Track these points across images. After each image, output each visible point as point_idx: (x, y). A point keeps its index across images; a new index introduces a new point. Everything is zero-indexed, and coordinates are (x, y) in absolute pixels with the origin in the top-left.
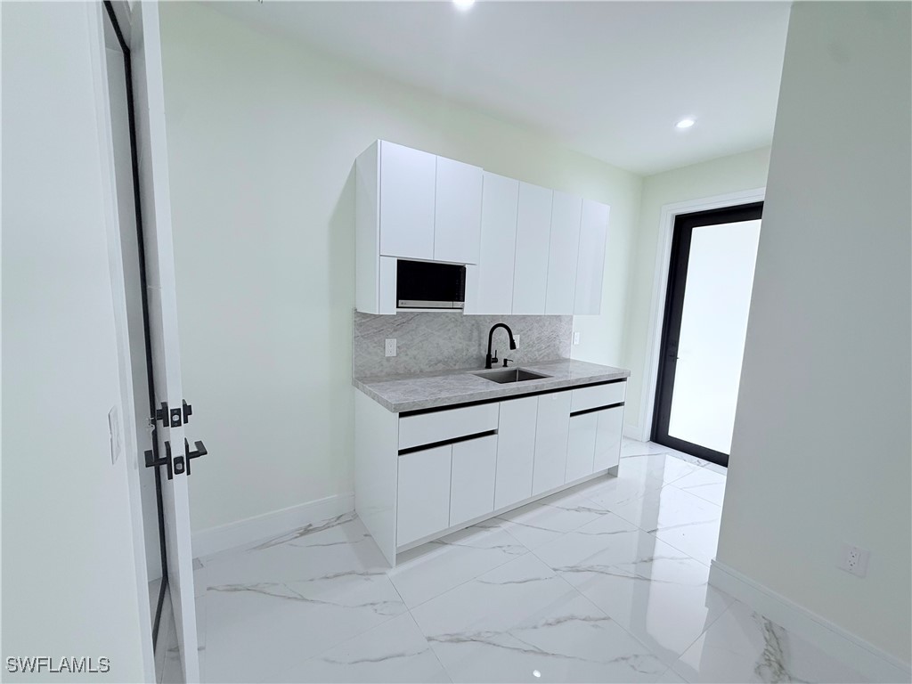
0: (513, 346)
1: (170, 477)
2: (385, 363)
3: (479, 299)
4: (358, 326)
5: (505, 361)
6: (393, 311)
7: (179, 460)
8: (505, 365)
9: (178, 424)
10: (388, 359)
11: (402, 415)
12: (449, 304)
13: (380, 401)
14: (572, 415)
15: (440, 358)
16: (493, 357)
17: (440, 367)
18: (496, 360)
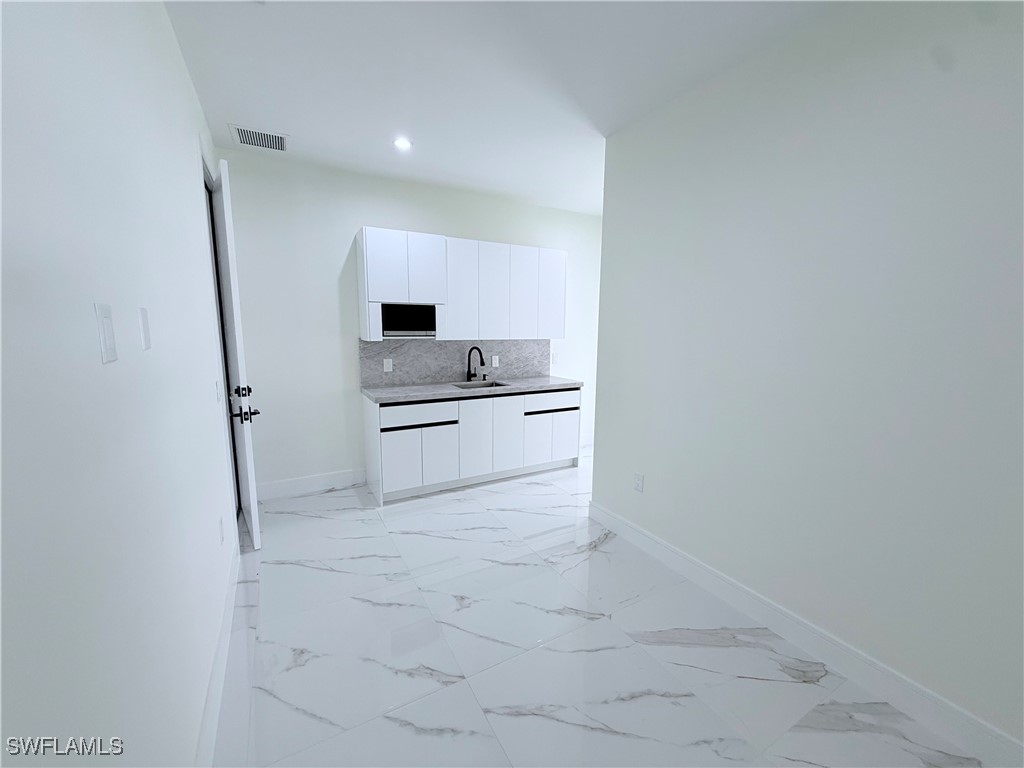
0: (483, 364)
1: (242, 422)
2: (384, 376)
3: (446, 328)
4: (362, 350)
5: (484, 376)
6: (381, 339)
7: (246, 413)
8: (484, 379)
9: (244, 395)
10: (386, 373)
11: (382, 405)
12: (424, 333)
13: (369, 397)
14: (526, 414)
15: (429, 373)
16: (473, 372)
17: (429, 380)
18: (475, 375)
